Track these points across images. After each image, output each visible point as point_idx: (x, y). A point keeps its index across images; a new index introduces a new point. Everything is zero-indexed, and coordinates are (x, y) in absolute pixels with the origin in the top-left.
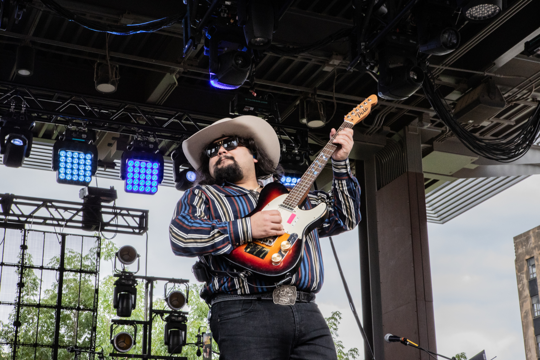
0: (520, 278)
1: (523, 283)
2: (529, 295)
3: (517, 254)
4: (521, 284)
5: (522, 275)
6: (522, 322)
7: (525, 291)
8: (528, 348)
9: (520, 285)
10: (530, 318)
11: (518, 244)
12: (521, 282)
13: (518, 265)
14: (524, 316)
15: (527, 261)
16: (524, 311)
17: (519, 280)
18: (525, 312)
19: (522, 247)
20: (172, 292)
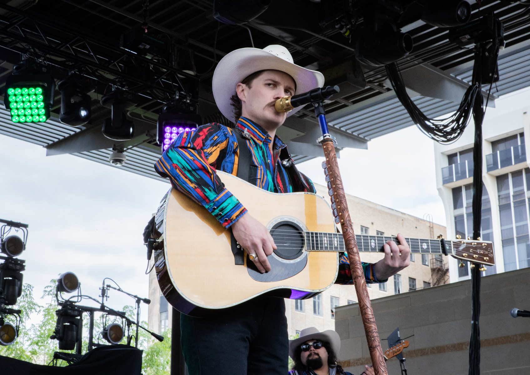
20: (9, 237)
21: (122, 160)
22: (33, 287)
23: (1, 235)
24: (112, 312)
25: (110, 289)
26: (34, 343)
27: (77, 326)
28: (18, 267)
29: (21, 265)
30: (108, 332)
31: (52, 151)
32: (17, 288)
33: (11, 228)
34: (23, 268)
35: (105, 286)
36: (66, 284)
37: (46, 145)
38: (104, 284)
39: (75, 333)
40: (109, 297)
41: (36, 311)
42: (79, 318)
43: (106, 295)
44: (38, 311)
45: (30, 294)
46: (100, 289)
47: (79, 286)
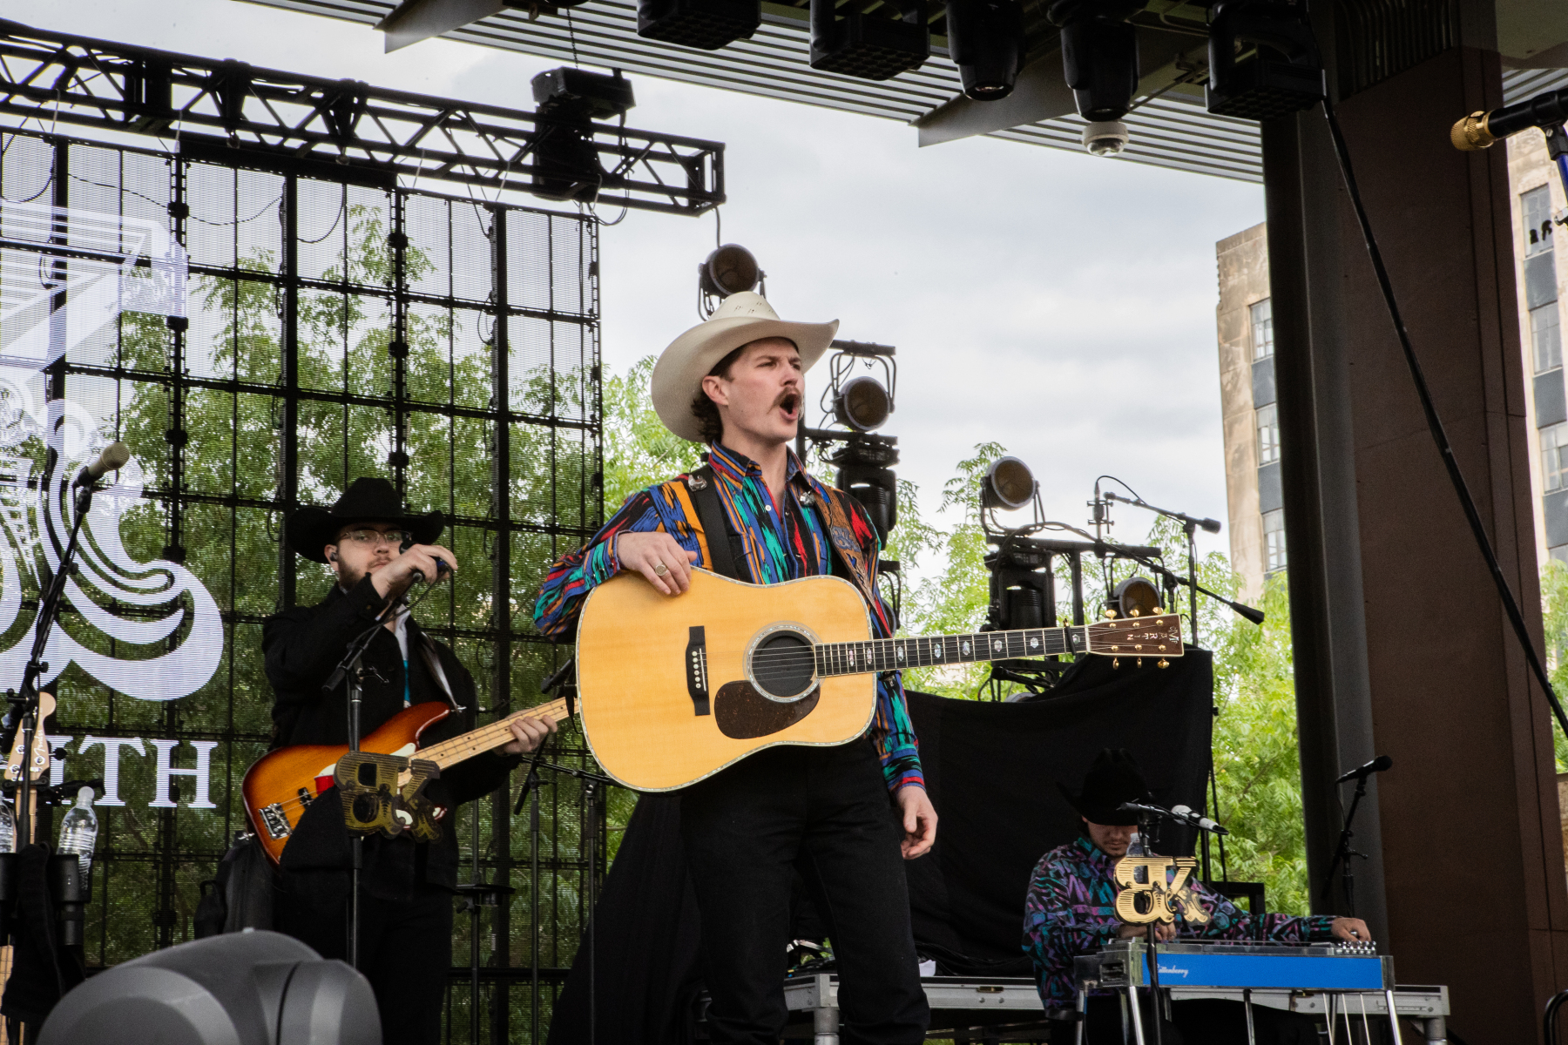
0: (1227, 357)
1: (1234, 369)
2: (1251, 403)
3: (1223, 290)
4: (1231, 373)
5: (1233, 348)
6: (1227, 476)
7: (1239, 391)
8: (1240, 547)
9: (1228, 377)
10: (1251, 468)
11: (1228, 261)
12: (1231, 368)
13: (1225, 322)
14: (1233, 460)
15: (1251, 310)
16: (1234, 448)
17: (1226, 363)
18: (1236, 451)
19: (1239, 270)
20: (853, 381)
21: (1118, 141)
22: (917, 487)
23: (833, 379)
24: (1123, 552)
25: (1115, 502)
26: (933, 627)
27: (1040, 590)
28: (881, 456)
29: (885, 451)
30: (1121, 601)
31: (933, 133)
32: (884, 508)
33: (853, 360)
34: (892, 457)
35: (1102, 498)
36: (1001, 489)
37: (916, 117)
38: (1097, 490)
39: (1037, 609)
40: (1112, 523)
41: (932, 546)
42: (1042, 570)
43: (1105, 518)
44: (934, 544)
45: (911, 506)
46: (1089, 505)
47: (1037, 491)
